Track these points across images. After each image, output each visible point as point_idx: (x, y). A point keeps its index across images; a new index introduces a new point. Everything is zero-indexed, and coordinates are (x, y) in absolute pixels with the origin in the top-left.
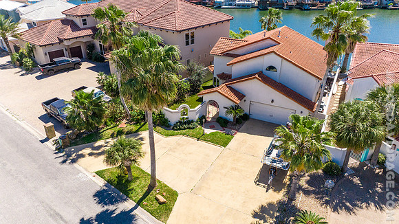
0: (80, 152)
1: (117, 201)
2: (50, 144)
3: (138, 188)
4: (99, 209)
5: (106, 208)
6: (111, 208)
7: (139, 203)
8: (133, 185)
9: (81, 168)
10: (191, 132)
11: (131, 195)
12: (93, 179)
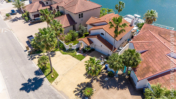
0: (35, 56)
1: (40, 75)
2: (27, 52)
3: (48, 71)
4: (35, 76)
5: (37, 76)
6: (38, 77)
7: (46, 76)
8: (47, 70)
9: (33, 62)
10: (72, 54)
11: (45, 73)
12: (36, 66)
